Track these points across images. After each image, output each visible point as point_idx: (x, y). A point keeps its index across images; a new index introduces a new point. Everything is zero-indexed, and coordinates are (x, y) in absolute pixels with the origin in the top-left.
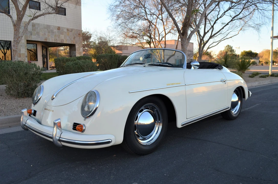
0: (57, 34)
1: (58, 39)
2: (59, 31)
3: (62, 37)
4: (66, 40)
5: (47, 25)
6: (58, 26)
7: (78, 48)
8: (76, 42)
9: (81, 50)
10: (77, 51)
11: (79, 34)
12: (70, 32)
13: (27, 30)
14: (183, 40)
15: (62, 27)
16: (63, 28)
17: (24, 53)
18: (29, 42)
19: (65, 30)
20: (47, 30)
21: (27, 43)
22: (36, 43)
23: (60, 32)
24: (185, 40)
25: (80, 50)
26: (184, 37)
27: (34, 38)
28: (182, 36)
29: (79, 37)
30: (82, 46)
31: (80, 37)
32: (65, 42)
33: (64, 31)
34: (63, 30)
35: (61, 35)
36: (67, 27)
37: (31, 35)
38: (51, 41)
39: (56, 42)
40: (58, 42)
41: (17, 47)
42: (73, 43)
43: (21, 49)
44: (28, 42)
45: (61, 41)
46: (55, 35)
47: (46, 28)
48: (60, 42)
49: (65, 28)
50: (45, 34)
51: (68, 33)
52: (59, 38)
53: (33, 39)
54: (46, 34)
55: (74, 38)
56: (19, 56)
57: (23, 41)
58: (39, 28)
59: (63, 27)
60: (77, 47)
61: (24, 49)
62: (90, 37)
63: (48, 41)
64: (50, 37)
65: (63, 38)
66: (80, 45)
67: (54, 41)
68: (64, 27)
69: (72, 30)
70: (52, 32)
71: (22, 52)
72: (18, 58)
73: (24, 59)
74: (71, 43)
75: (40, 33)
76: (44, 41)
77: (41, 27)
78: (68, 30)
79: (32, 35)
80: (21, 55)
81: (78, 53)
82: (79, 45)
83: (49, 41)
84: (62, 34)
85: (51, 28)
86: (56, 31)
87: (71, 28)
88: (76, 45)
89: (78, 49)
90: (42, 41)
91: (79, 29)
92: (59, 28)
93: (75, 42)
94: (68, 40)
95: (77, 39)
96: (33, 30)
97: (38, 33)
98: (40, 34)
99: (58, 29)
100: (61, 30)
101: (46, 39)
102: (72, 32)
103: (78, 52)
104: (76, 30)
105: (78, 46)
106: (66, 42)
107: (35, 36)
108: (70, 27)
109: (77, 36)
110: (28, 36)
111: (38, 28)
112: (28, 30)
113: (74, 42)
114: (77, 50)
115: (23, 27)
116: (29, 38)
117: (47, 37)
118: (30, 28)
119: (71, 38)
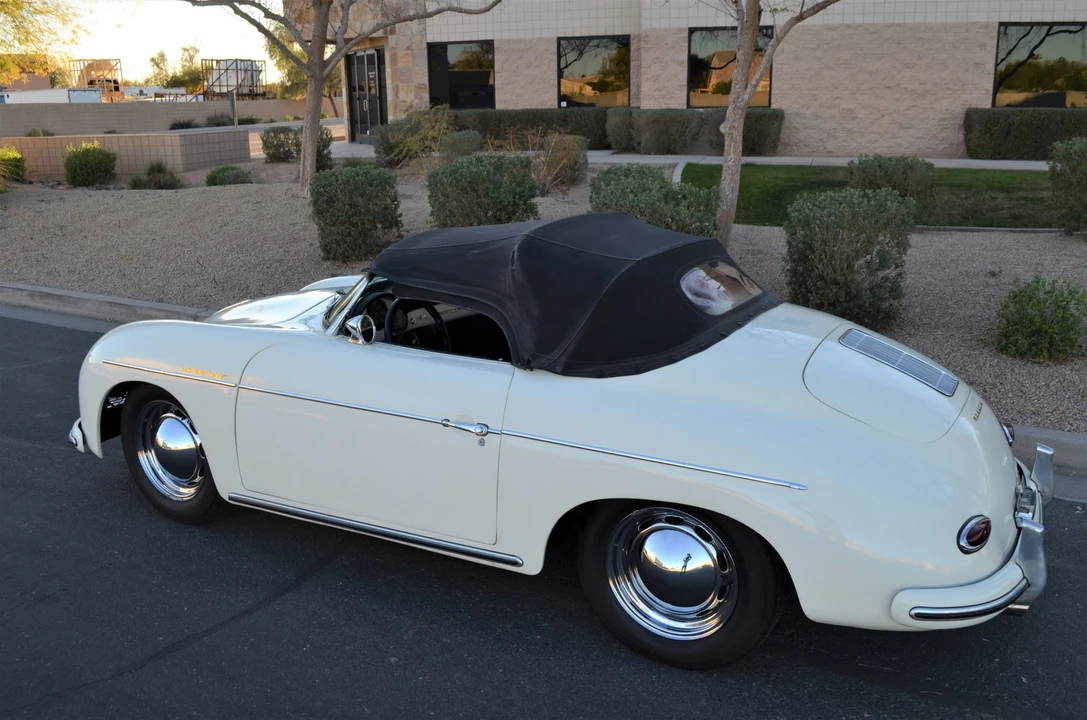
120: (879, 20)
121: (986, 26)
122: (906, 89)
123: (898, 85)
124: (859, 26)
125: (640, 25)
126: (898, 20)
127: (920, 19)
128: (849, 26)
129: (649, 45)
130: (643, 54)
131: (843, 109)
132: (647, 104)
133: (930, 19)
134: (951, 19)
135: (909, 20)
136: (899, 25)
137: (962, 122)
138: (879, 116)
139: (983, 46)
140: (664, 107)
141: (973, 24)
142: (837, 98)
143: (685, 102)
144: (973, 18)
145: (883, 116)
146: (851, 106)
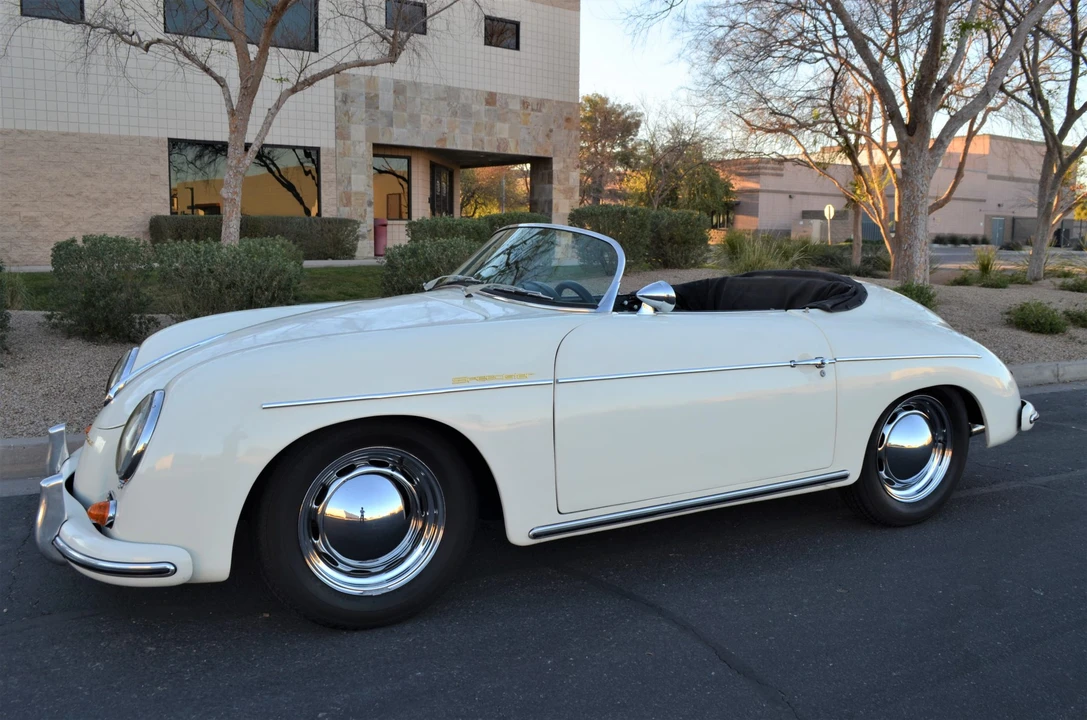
0: (484, 119)
1: (486, 139)
2: (491, 107)
3: (503, 130)
4: (517, 144)
5: (449, 87)
6: (489, 90)
7: (561, 171)
8: (554, 151)
9: (571, 181)
10: (555, 185)
11: (568, 120)
12: (533, 110)
13: (378, 108)
14: (909, 151)
15: (502, 94)
16: (509, 96)
17: (362, 189)
18: (381, 150)
19: (516, 106)
20: (449, 104)
21: (375, 155)
22: (408, 154)
23: (495, 111)
24: (916, 151)
25: (567, 179)
26: (915, 138)
27: (399, 136)
28: (905, 137)
29: (566, 132)
30: (576, 164)
31: (570, 130)
32: (512, 150)
33: (511, 107)
34: (507, 103)
35: (499, 125)
36: (522, 94)
37: (391, 124)
38: (459, 147)
39: (481, 150)
40: (486, 150)
41: (235, 187)
42: (542, 154)
43: (353, 176)
44: (381, 152)
45: (499, 147)
46: (477, 124)
47: (444, 99)
48: (495, 151)
49: (514, 97)
50: (440, 122)
51: (523, 114)
52: (490, 134)
53: (397, 139)
54: (443, 119)
55: (548, 136)
56: (345, 201)
57: (364, 150)
58: (418, 100)
59: (504, 92)
60: (556, 167)
61: (363, 177)
62: (637, 125)
63: (449, 146)
64: (457, 131)
65: (505, 135)
66: (568, 160)
67: (470, 148)
68: (511, 92)
69: (541, 104)
70: (466, 112)
71: (355, 188)
72: (342, 209)
73: (360, 211)
74: (535, 155)
75: (423, 117)
76: (434, 146)
77: (426, 96)
78: (525, 104)
79: (392, 126)
80: (353, 198)
81: (560, 191)
82: (564, 161)
83: (454, 148)
84: (504, 121)
85: (463, 100)
86: (479, 107)
87: (539, 96)
88: (554, 160)
89: (562, 176)
90: (427, 146)
91: (567, 100)
92: (491, 99)
93: (551, 149)
94: (524, 140)
95: (560, 136)
96: (395, 106)
97: (414, 119)
98: (422, 122)
99: (488, 103)
100: (497, 105)
101: (443, 140)
102: (540, 111)
103: (562, 187)
104: (558, 102)
105: (562, 165)
106: (516, 148)
107: (404, 130)
108: (534, 93)
109: (559, 127)
110: (380, 127)
111: (414, 98)
112: (381, 108)
113: (546, 151)
114: (559, 182)
115: (363, 98)
116: (383, 135)
117: (446, 130)
118: (386, 100)
119: (538, 134)
120: (52, 128)
121: (157, 141)
122: (88, 197)
123: (80, 193)
124: (33, 132)
126: (73, 129)
127: (94, 130)
128: (21, 132)
131: (25, 217)
133: (104, 131)
134: (124, 132)
135: (84, 130)
136: (74, 135)
137: (148, 229)
138: (63, 223)
139: (156, 159)
141: (144, 138)
142: (16, 205)
144: (145, 133)
146: (32, 214)
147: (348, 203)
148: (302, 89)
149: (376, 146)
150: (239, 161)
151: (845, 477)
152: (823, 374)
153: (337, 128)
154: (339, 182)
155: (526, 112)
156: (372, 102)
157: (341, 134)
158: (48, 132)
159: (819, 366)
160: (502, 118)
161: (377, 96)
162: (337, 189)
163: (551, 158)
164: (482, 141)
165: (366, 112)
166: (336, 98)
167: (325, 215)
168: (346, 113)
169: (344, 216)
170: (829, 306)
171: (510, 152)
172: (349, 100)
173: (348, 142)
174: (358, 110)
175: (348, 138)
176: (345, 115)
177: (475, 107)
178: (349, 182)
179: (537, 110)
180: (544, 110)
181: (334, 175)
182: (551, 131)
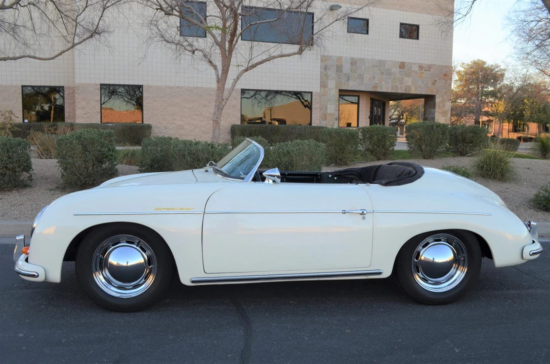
0: (398, 76)
1: (399, 86)
2: (402, 70)
3: (408, 81)
4: (416, 88)
5: (379, 60)
6: (401, 61)
7: (440, 102)
8: (437, 91)
9: (446, 107)
10: (437, 109)
11: (445, 75)
12: (425, 70)
13: (342, 72)
15: (409, 63)
16: (412, 64)
17: (333, 112)
18: (343, 93)
19: (415, 68)
20: (379, 69)
21: (340, 96)
22: (358, 94)
23: (404, 71)
25: (444, 106)
27: (352, 85)
29: (444, 81)
30: (449, 98)
31: (446, 80)
32: (413, 91)
33: (413, 69)
34: (411, 67)
35: (406, 79)
36: (420, 62)
37: (348, 79)
38: (384, 90)
39: (396, 92)
40: (399, 92)
41: (218, 115)
42: (430, 93)
43: (328, 106)
45: (406, 90)
46: (394, 79)
47: (377, 66)
48: (404, 92)
49: (415, 64)
50: (375, 78)
51: (420, 73)
52: (401, 83)
53: (351, 87)
54: (376, 76)
55: (433, 84)
56: (324, 118)
57: (335, 93)
58: (363, 67)
60: (438, 100)
61: (333, 106)
62: (502, 75)
63: (378, 90)
64: (383, 82)
65: (409, 84)
66: (445, 96)
67: (390, 91)
68: (413, 62)
69: (430, 67)
70: (389, 73)
71: (329, 111)
72: (322, 121)
73: (331, 123)
74: (426, 94)
75: (365, 75)
76: (371, 90)
77: (368, 65)
78: (421, 67)
79: (349, 81)
80: (328, 117)
81: (439, 112)
82: (442, 97)
83: (382, 91)
84: (409, 77)
85: (387, 66)
86: (396, 70)
87: (429, 63)
88: (437, 96)
89: (441, 105)
90: (367, 90)
91: (445, 65)
92: (402, 65)
93: (435, 90)
94: (420, 86)
95: (439, 84)
96: (351, 70)
97: (361, 77)
98: (365, 78)
99: (400, 67)
100: (406, 67)
101: (375, 87)
102: (430, 71)
103: (440, 111)
104: (440, 66)
105: (441, 99)
106: (415, 90)
107: (355, 82)
108: (426, 62)
109: (440, 79)
110: (343, 81)
111: (361, 67)
112: (344, 72)
113: (432, 92)
114: (439, 107)
115: (335, 67)
116: (344, 85)
117: (377, 82)
118: (347, 68)
119: (428, 83)
120: (191, 85)
121: (236, 90)
122: (204, 116)
123: (201, 114)
124: (183, 87)
125: (74, 82)
126: (200, 85)
128: (178, 87)
129: (79, 92)
130: (76, 96)
131: (178, 125)
132: (79, 121)
135: (204, 86)
136: (200, 88)
137: (229, 130)
138: (194, 128)
140: (88, 122)
142: (174, 119)
143: (100, 120)
145: (196, 128)
146: (181, 123)
147: (325, 119)
148: (251, 69)
149: (340, 91)
150: (220, 103)
151: (380, 273)
152: (364, 218)
153: (321, 82)
154: (321, 108)
155: (422, 71)
156: (339, 69)
157: (323, 85)
158: (189, 87)
159: (361, 214)
160: (408, 75)
161: (342, 66)
162: (320, 112)
163: (435, 95)
164: (397, 87)
165: (336, 74)
166: (321, 68)
167: (313, 125)
168: (326, 75)
169: (323, 125)
170: (384, 182)
171: (412, 93)
172: (327, 68)
173: (326, 89)
174: (332, 73)
175: (327, 87)
176: (325, 76)
177: (394, 70)
178: (327, 108)
179: (428, 71)
180: (431, 70)
181: (319, 105)
182: (435, 81)
